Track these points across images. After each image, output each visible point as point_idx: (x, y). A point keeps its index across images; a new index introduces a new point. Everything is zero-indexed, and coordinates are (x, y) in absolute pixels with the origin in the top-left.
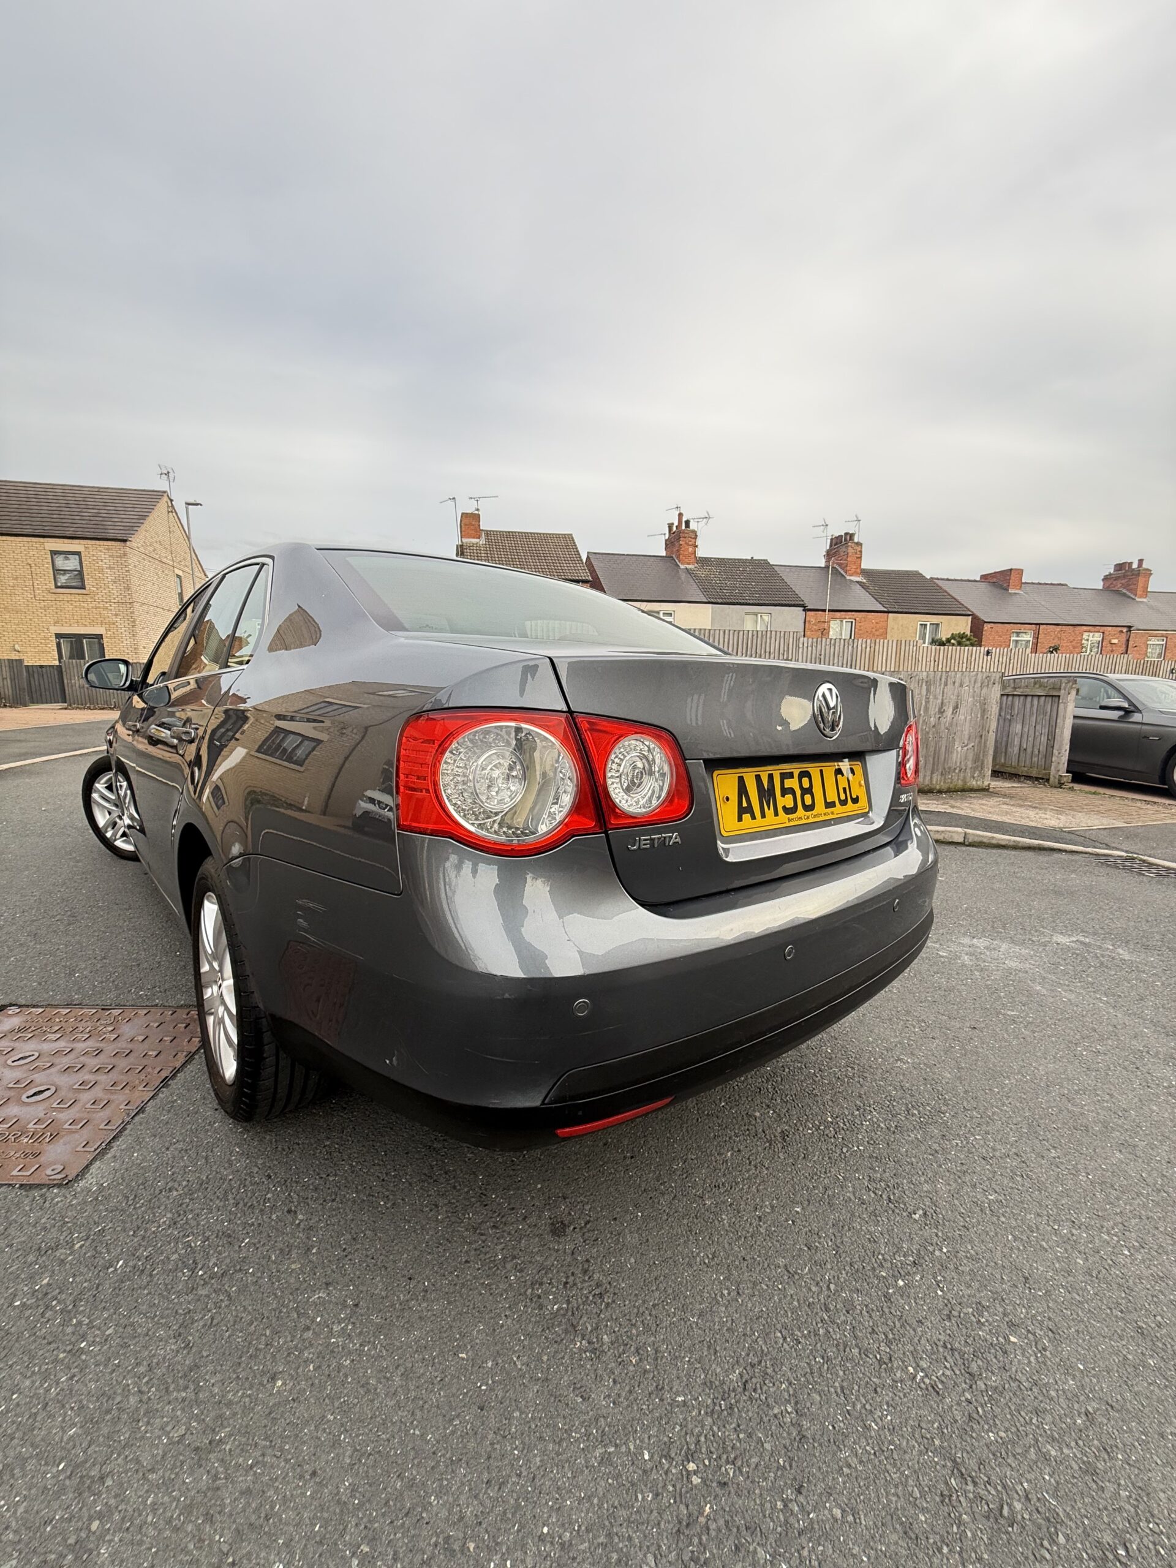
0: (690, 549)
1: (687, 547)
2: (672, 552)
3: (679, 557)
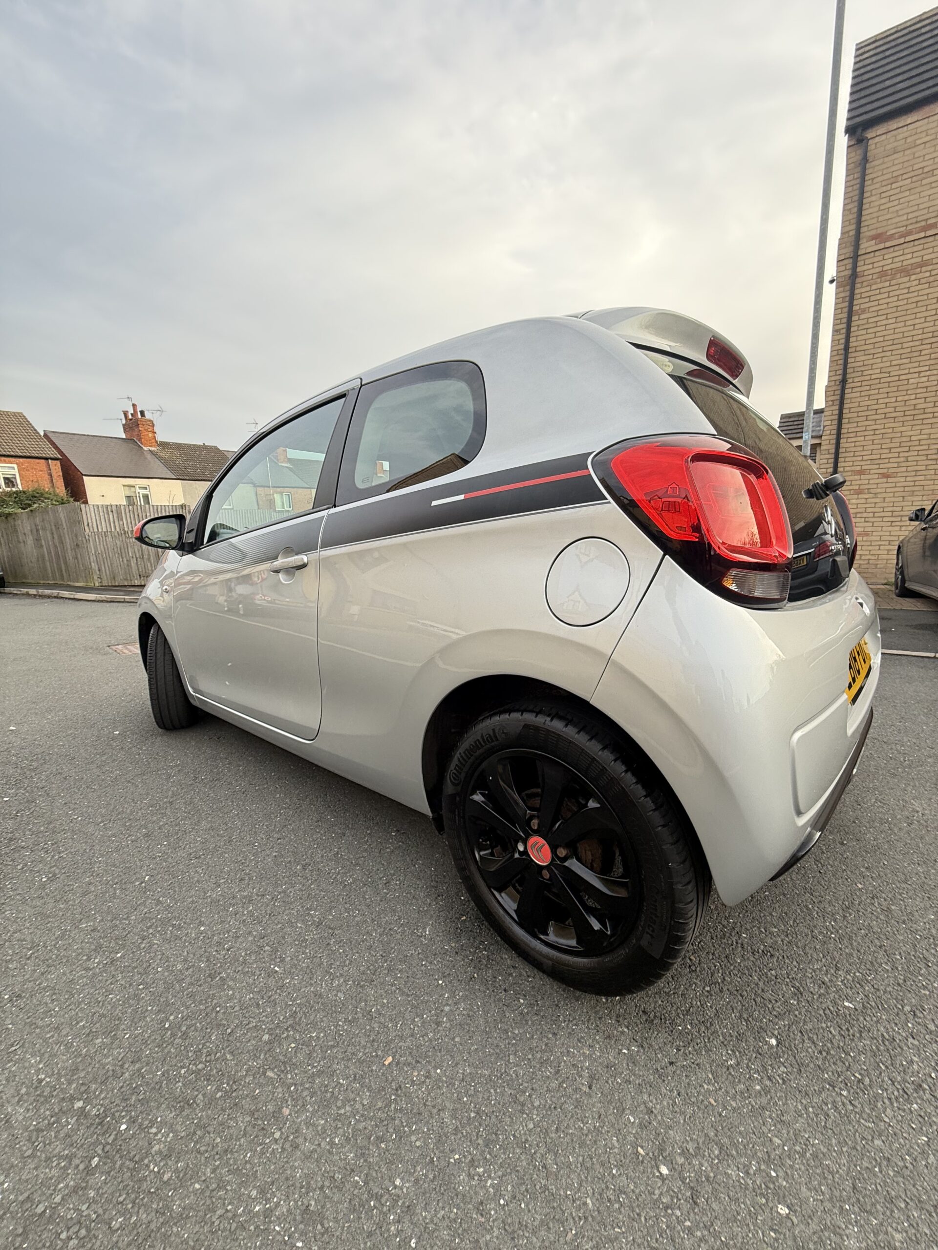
0: (150, 435)
1: (147, 433)
2: (132, 436)
3: (140, 440)
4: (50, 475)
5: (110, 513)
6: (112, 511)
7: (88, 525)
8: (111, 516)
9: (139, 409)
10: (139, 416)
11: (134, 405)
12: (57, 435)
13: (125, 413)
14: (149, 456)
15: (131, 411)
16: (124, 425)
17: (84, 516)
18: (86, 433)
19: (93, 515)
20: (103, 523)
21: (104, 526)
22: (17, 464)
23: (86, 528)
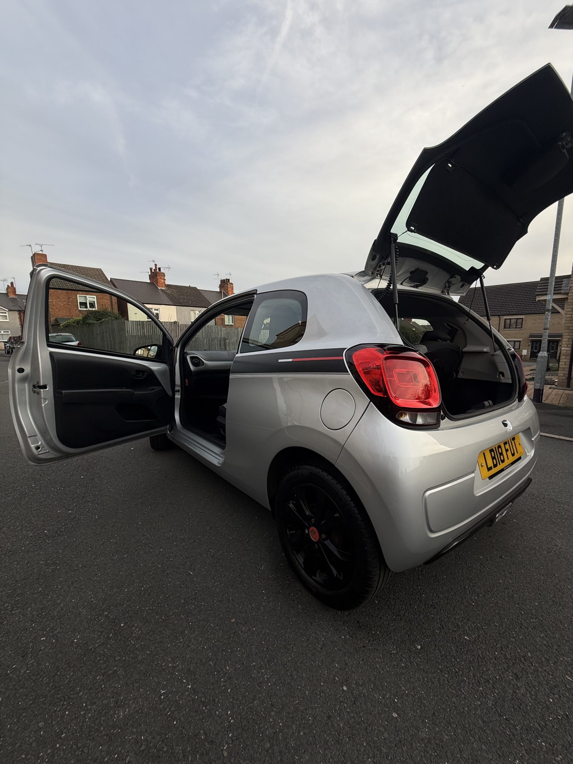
0: (162, 281)
1: (161, 280)
2: (153, 281)
3: (157, 284)
4: (111, 302)
5: (139, 326)
6: (140, 324)
7: (127, 331)
8: (139, 327)
9: (158, 267)
10: (158, 271)
11: (156, 265)
12: (117, 281)
13: (151, 269)
14: (161, 292)
15: (154, 268)
16: (149, 275)
17: (126, 326)
18: (131, 280)
19: (130, 326)
20: (135, 330)
21: (135, 332)
22: (96, 296)
23: (127, 333)
